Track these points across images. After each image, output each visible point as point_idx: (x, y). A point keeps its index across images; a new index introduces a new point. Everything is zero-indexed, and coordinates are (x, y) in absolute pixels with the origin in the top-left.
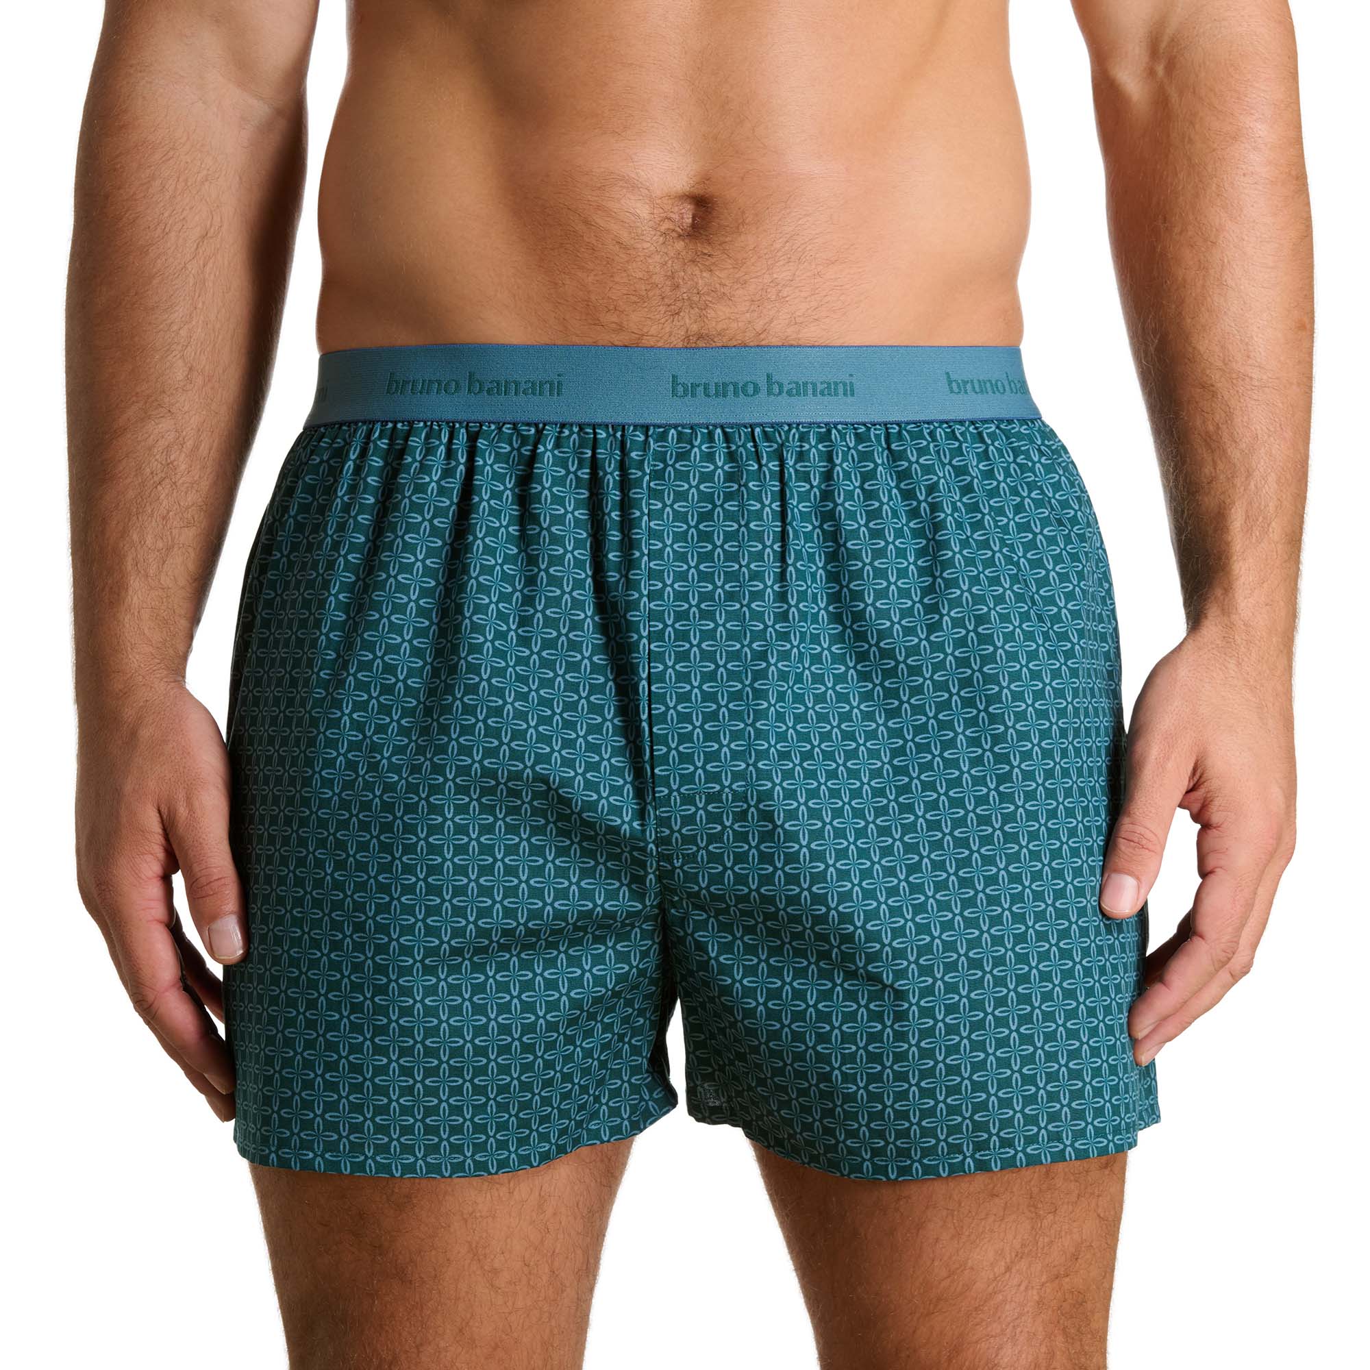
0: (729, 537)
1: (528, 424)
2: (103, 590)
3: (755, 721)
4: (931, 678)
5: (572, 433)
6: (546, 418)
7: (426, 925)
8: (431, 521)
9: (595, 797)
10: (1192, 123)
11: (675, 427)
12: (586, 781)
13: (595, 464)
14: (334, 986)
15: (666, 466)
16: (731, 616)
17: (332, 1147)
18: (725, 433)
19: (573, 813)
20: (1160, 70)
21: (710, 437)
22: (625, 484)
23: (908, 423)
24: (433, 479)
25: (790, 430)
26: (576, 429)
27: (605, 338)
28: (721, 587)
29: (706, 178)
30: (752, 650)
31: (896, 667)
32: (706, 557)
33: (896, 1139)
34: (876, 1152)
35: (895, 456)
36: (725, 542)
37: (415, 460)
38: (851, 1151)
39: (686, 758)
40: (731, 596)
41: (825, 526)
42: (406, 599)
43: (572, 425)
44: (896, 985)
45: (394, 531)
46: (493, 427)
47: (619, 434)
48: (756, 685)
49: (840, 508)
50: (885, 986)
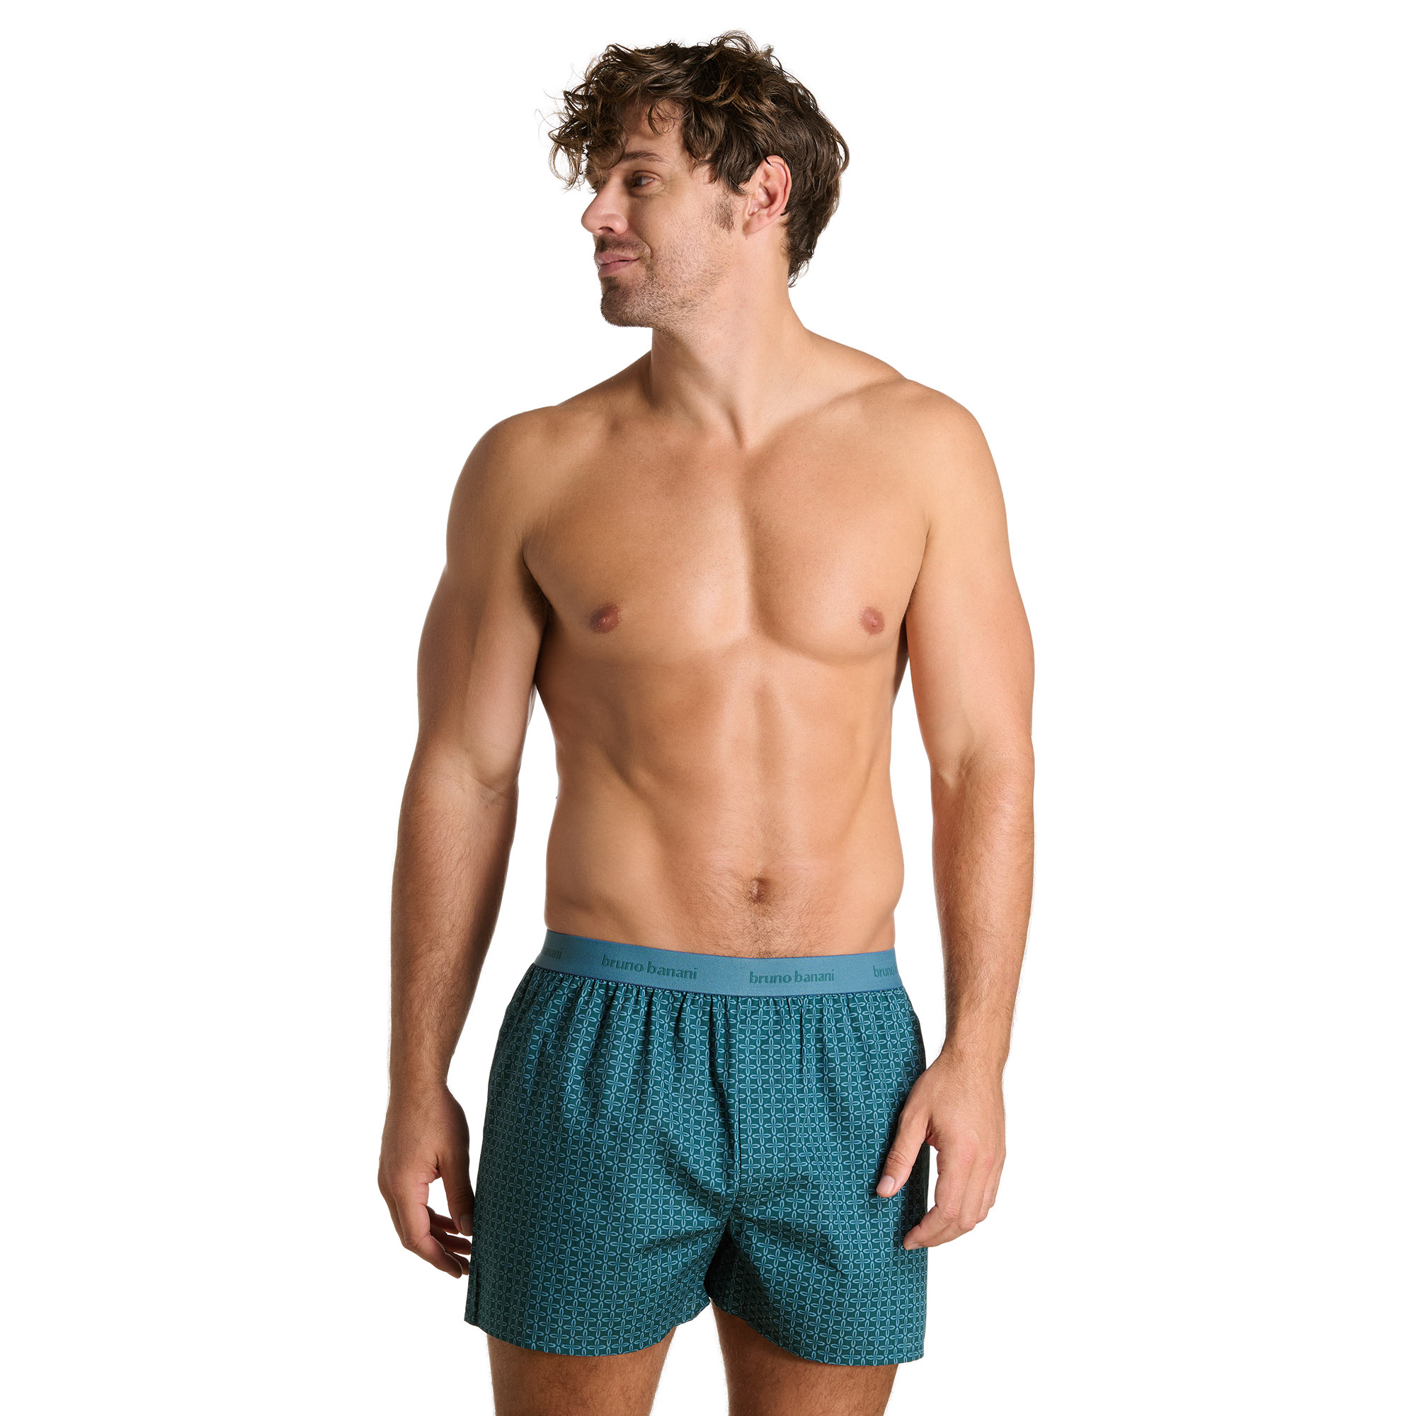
0: (776, 1052)
1: (678, 992)
2: (411, 1037)
3: (789, 1143)
4: (866, 1122)
5: (700, 998)
6: (688, 990)
7: (624, 1237)
8: (627, 1035)
9: (709, 1179)
10: (975, 802)
11: (751, 997)
12: (705, 1171)
13: (711, 1014)
14: (573, 1264)
15: (747, 1017)
16: (778, 1091)
17: (565, 1342)
18: (774, 1001)
19: (697, 1185)
20: (964, 773)
21: (767, 1003)
22: (728, 1026)
23: (857, 993)
24: (628, 1014)
25: (804, 998)
26: (702, 996)
27: (720, 952)
28: (772, 1077)
29: (765, 870)
30: (787, 1108)
31: (849, 1116)
32: (765, 1062)
33: (831, 1343)
34: (819, 1348)
35: (851, 1010)
36: (774, 1054)
37: (619, 1003)
38: (807, 1345)
39: (757, 1161)
40: (777, 1081)
41: (817, 1045)
42: (613, 1072)
43: (700, 994)
44: (843, 1271)
45: (608, 1039)
46: (660, 991)
47: (723, 1000)
48: (790, 1125)
49: (825, 1037)
50: (837, 1271)
